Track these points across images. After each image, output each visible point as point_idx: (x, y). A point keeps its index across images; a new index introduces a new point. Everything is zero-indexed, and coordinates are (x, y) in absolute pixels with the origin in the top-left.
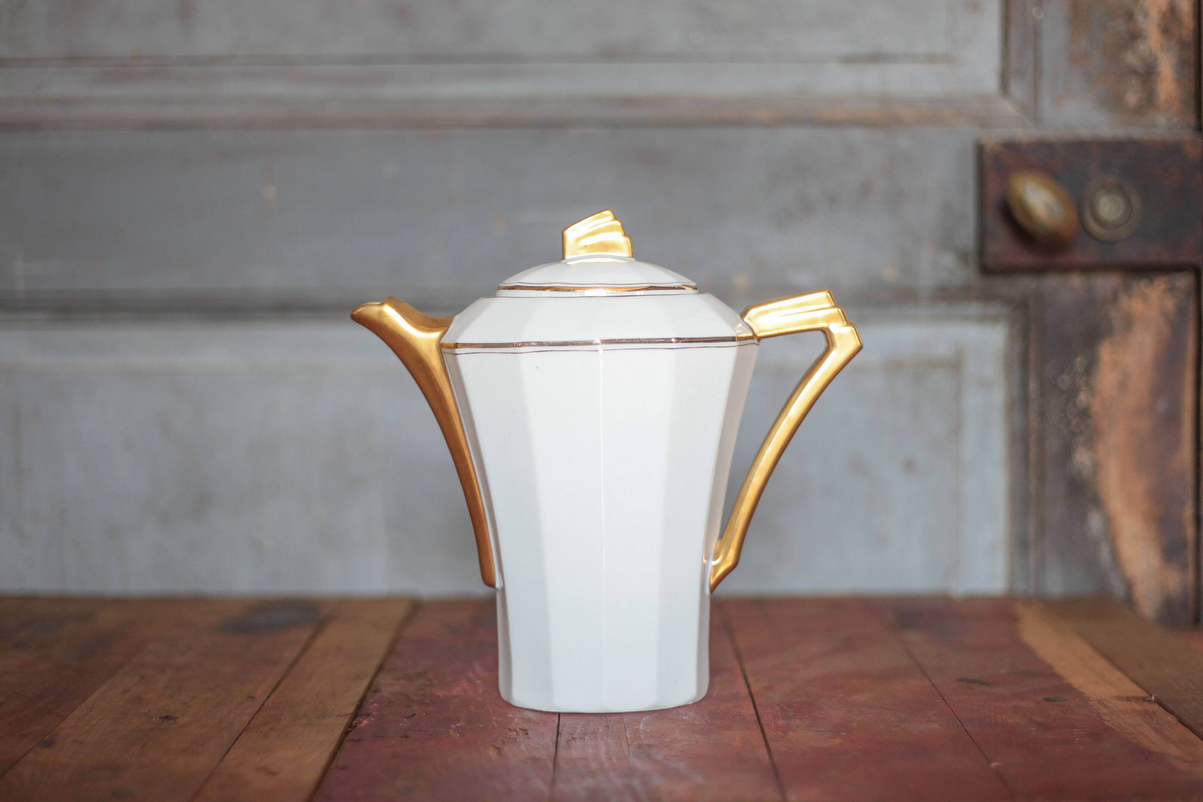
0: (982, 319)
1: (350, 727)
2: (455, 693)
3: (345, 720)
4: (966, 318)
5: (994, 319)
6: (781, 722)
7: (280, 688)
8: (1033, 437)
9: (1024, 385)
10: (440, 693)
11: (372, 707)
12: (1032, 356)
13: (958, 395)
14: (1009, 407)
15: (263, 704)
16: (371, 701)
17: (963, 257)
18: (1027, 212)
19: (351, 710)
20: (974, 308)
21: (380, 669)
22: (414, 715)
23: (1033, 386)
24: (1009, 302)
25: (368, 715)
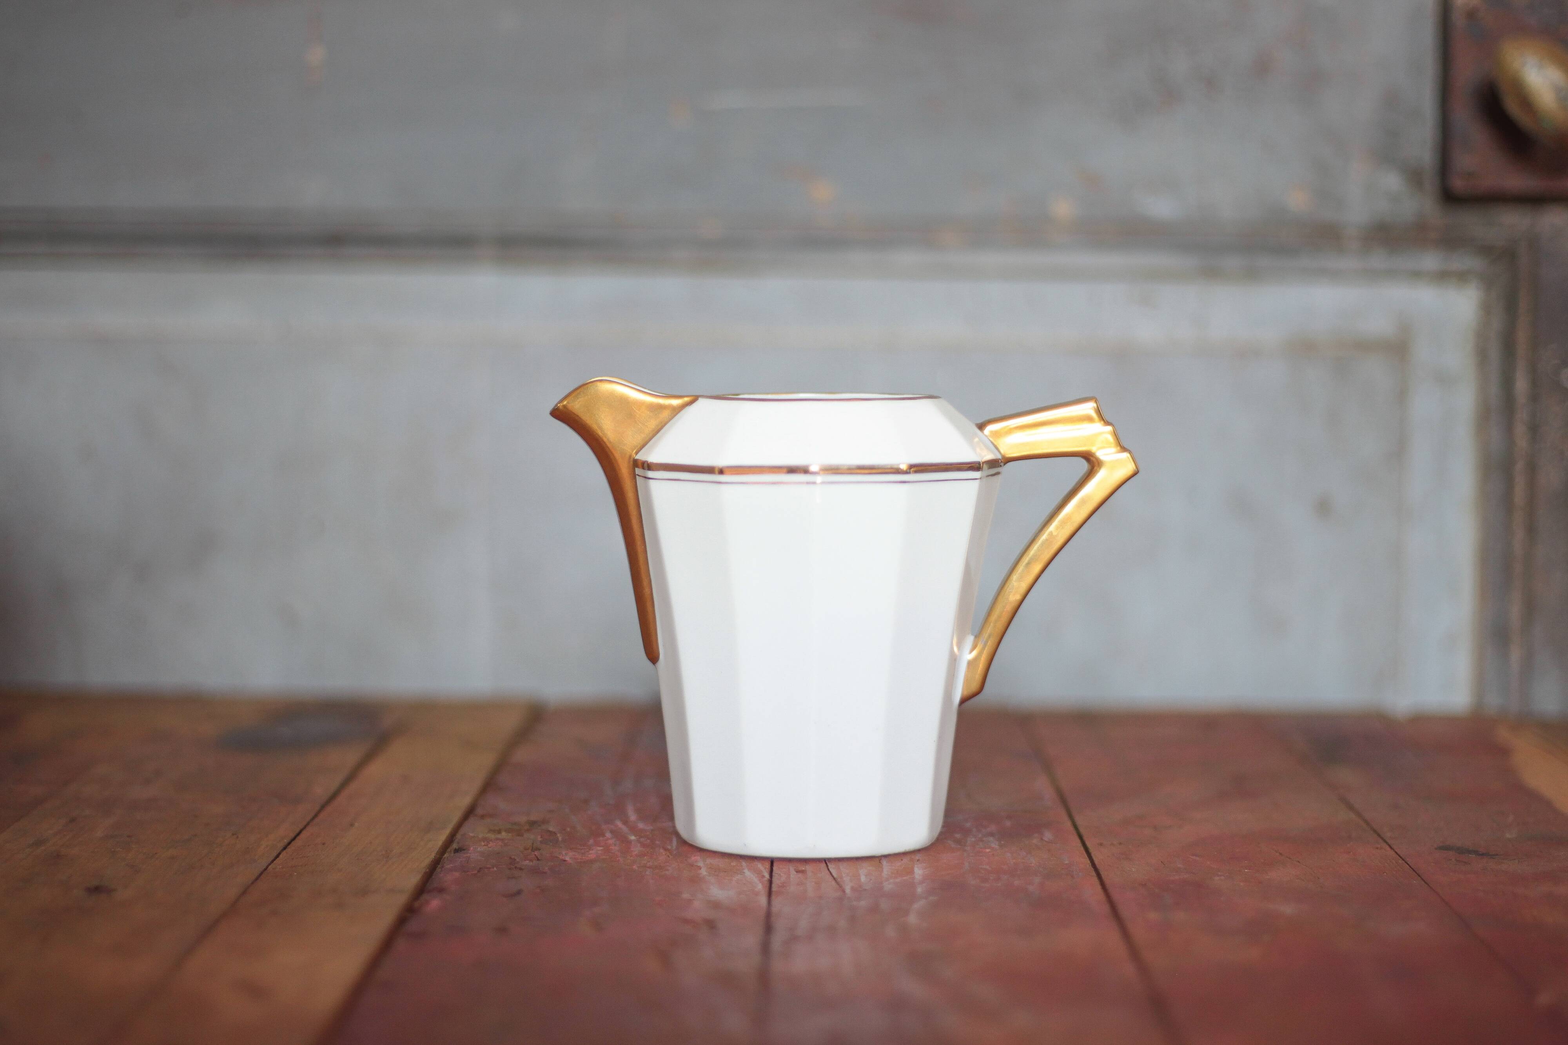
0: (1442, 277)
1: (409, 911)
2: (592, 855)
3: (401, 900)
4: (1416, 275)
5: (1462, 277)
6: (1153, 916)
7: (298, 842)
8: (1520, 466)
9: (1507, 382)
10: (568, 856)
11: (448, 877)
12: (1522, 336)
13: (1402, 396)
14: (1483, 418)
15: (265, 869)
16: (448, 866)
17: (1414, 177)
18: (1526, 101)
19: (413, 880)
20: (1430, 261)
21: (469, 813)
22: (519, 892)
23: (1521, 385)
24: (1486, 250)
25: (441, 890)
